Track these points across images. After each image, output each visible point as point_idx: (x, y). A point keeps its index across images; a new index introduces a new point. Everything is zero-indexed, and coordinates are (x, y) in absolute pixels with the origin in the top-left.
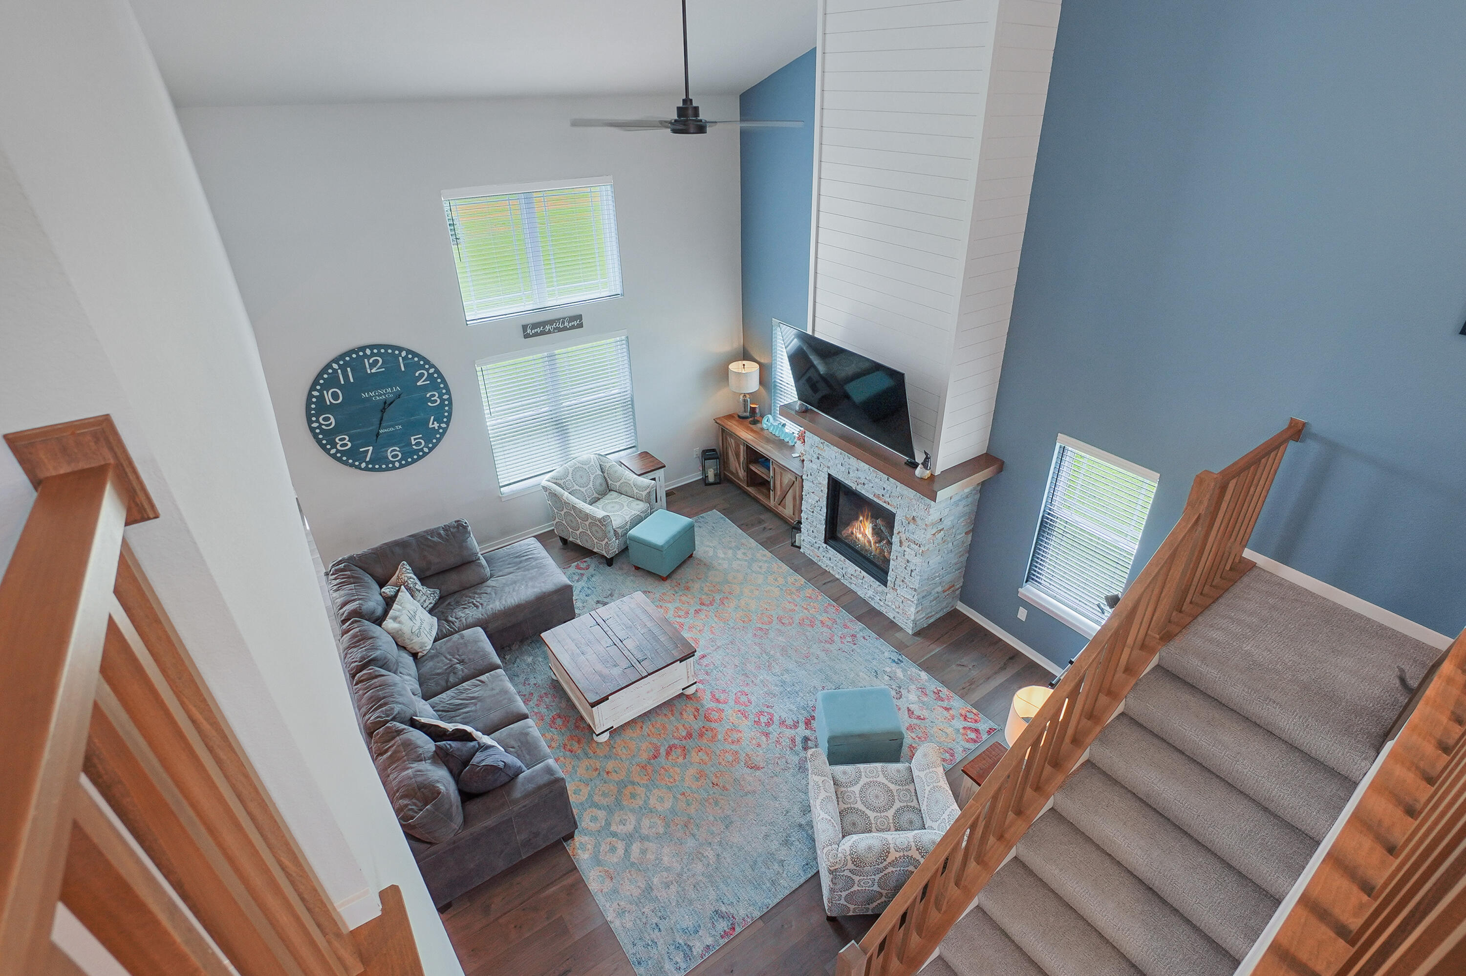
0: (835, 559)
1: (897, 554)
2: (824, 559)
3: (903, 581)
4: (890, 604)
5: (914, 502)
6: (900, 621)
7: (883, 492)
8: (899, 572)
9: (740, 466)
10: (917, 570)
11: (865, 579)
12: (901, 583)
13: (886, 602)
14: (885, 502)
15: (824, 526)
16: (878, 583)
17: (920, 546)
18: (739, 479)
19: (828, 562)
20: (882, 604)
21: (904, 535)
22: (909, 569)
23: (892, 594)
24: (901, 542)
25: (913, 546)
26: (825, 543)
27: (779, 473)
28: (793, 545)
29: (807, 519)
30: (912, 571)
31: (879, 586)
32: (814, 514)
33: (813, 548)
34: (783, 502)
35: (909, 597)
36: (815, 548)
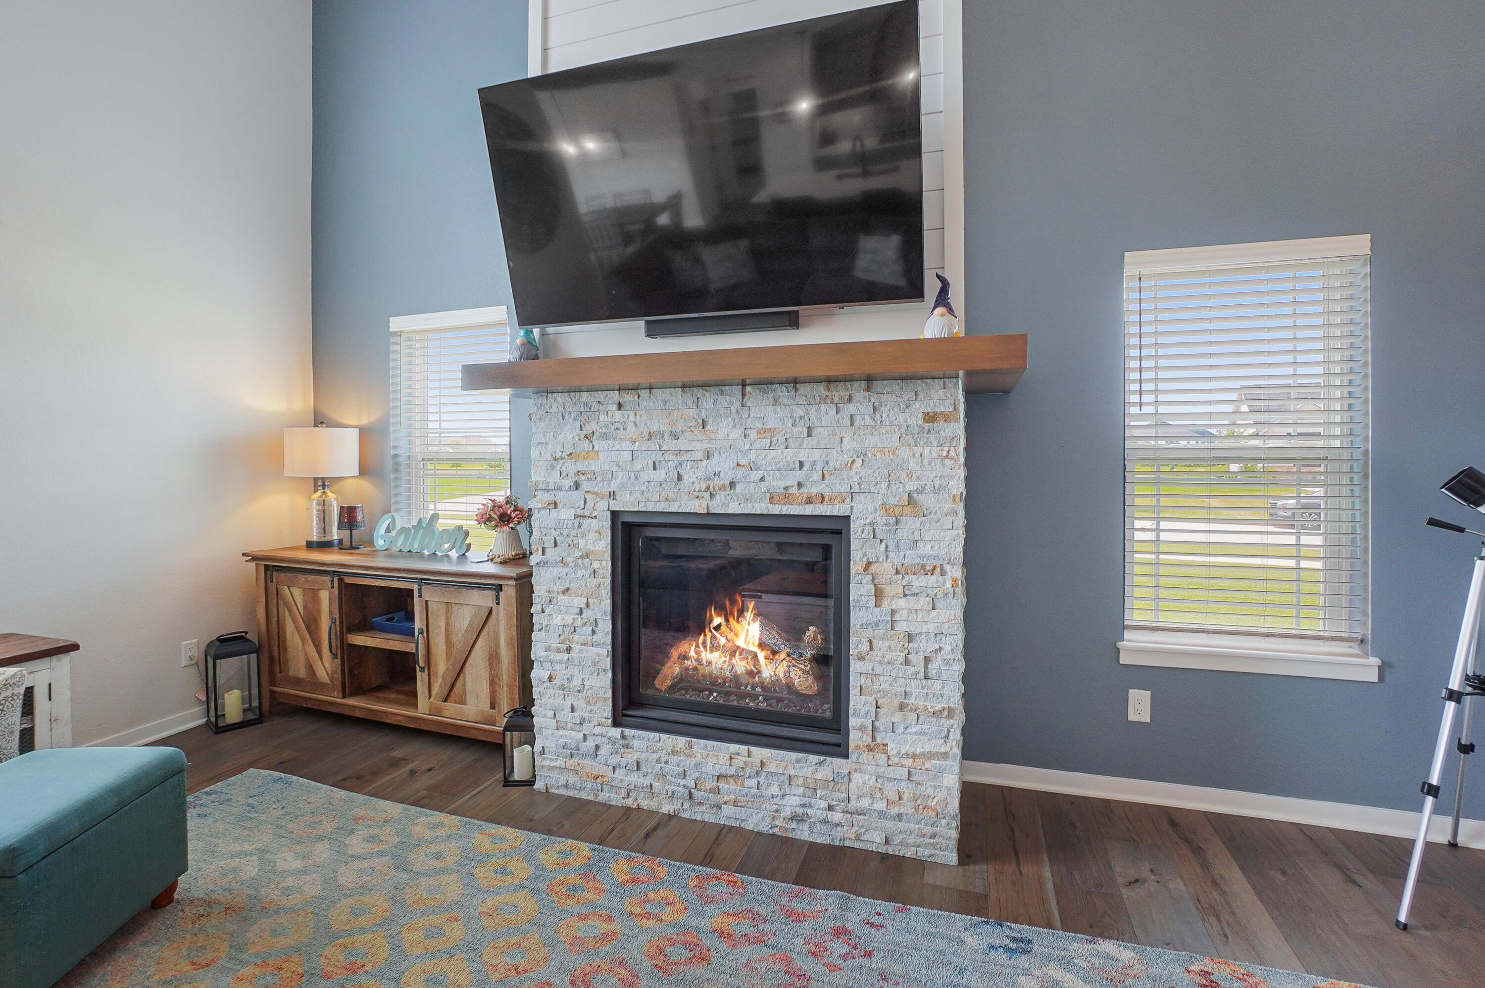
0: (655, 756)
1: (869, 633)
2: (620, 774)
3: (902, 707)
4: (865, 803)
5: (905, 452)
6: (911, 840)
7: (799, 476)
8: (885, 686)
9: (319, 652)
10: (947, 648)
11: (771, 768)
12: (897, 717)
13: (853, 804)
14: (809, 501)
15: (610, 674)
16: (814, 758)
17: (943, 573)
18: (317, 685)
19: (634, 778)
20: (837, 817)
21: (887, 566)
22: (917, 659)
23: (872, 769)
24: (879, 594)
25: (918, 581)
26: (616, 724)
27: (442, 609)
28: (508, 782)
29: (550, 679)
30: (927, 660)
31: (821, 763)
32: (574, 653)
33: (576, 760)
34: (459, 685)
35: (935, 745)
36: (585, 756)
